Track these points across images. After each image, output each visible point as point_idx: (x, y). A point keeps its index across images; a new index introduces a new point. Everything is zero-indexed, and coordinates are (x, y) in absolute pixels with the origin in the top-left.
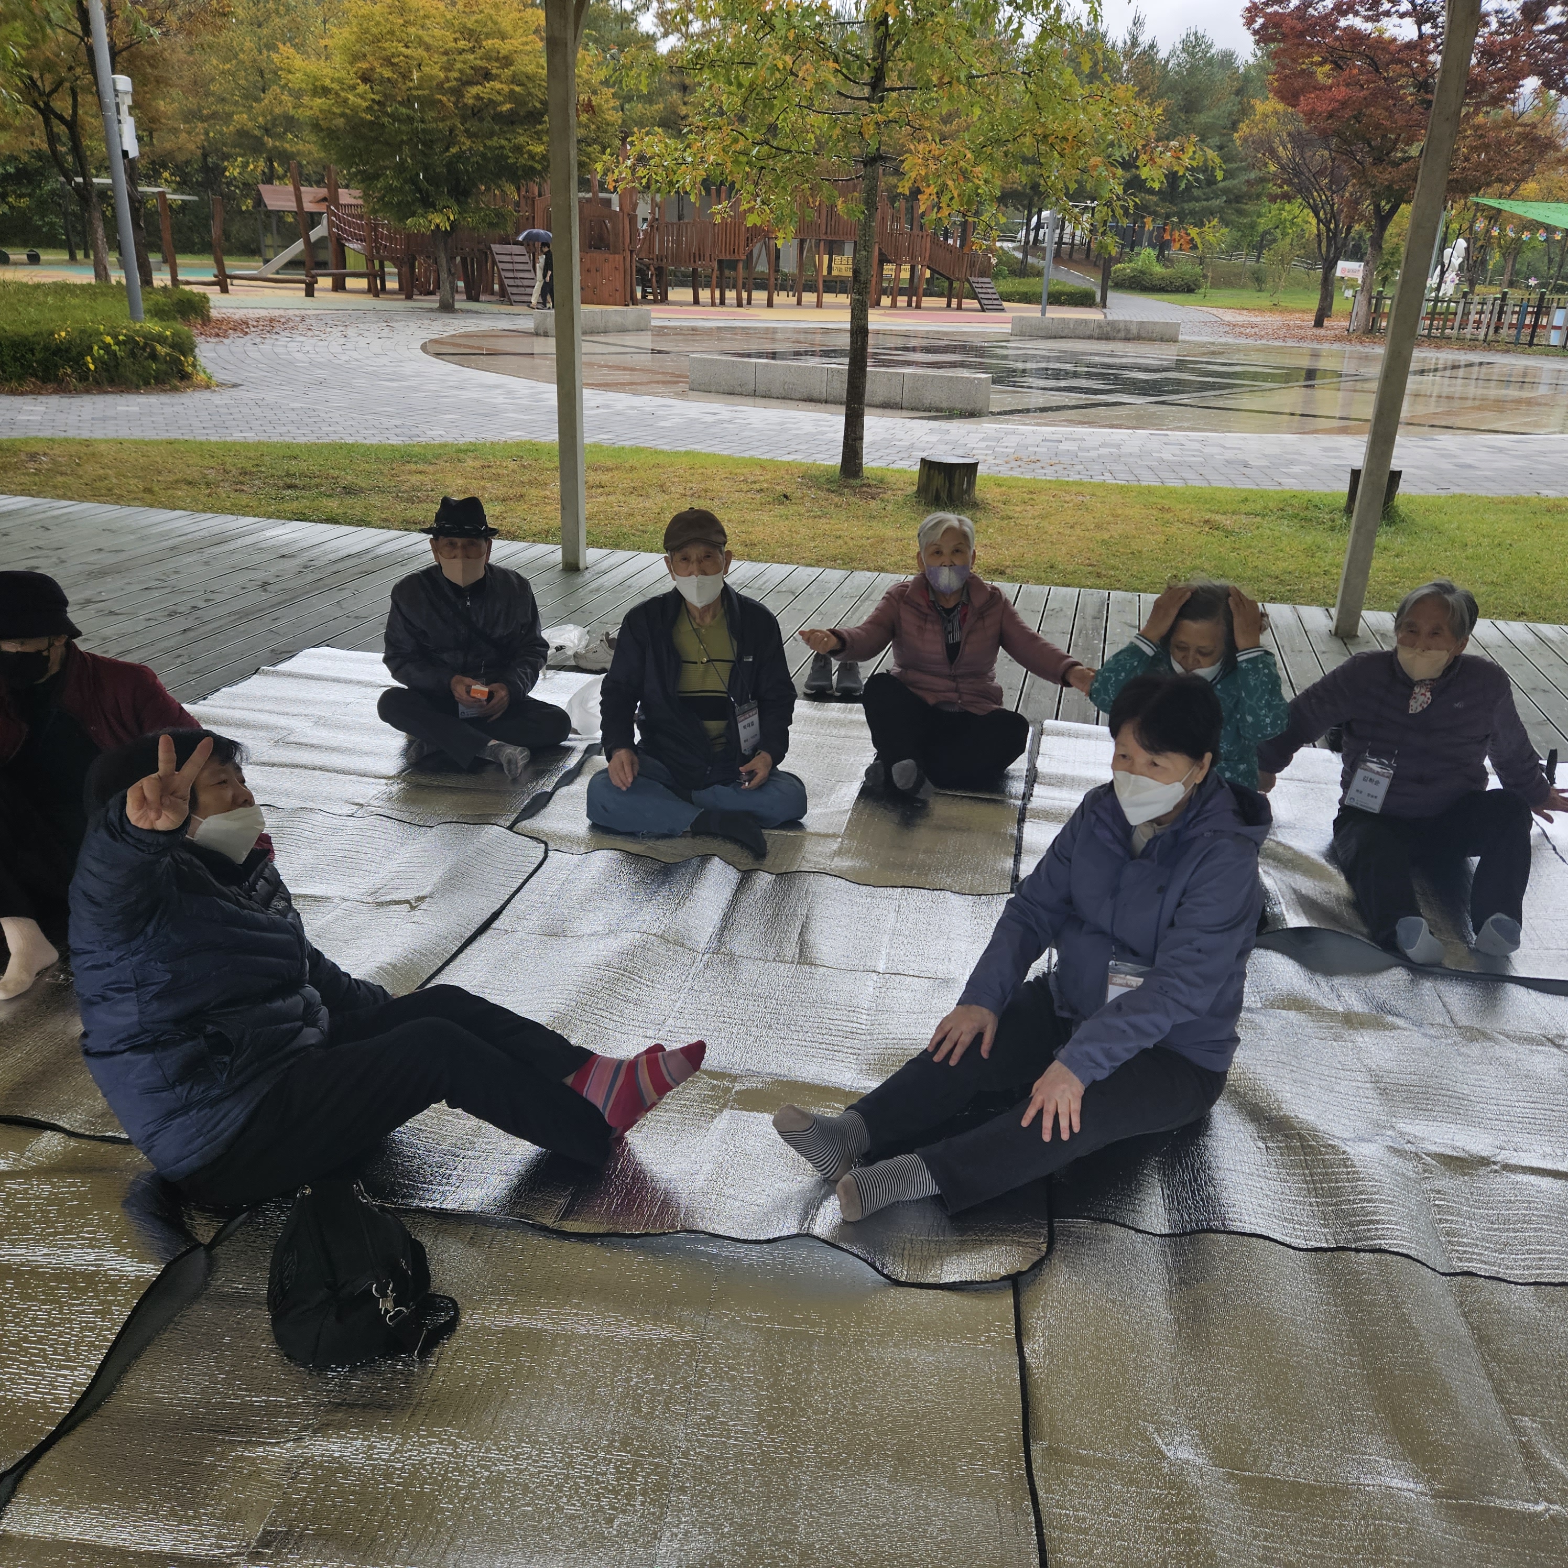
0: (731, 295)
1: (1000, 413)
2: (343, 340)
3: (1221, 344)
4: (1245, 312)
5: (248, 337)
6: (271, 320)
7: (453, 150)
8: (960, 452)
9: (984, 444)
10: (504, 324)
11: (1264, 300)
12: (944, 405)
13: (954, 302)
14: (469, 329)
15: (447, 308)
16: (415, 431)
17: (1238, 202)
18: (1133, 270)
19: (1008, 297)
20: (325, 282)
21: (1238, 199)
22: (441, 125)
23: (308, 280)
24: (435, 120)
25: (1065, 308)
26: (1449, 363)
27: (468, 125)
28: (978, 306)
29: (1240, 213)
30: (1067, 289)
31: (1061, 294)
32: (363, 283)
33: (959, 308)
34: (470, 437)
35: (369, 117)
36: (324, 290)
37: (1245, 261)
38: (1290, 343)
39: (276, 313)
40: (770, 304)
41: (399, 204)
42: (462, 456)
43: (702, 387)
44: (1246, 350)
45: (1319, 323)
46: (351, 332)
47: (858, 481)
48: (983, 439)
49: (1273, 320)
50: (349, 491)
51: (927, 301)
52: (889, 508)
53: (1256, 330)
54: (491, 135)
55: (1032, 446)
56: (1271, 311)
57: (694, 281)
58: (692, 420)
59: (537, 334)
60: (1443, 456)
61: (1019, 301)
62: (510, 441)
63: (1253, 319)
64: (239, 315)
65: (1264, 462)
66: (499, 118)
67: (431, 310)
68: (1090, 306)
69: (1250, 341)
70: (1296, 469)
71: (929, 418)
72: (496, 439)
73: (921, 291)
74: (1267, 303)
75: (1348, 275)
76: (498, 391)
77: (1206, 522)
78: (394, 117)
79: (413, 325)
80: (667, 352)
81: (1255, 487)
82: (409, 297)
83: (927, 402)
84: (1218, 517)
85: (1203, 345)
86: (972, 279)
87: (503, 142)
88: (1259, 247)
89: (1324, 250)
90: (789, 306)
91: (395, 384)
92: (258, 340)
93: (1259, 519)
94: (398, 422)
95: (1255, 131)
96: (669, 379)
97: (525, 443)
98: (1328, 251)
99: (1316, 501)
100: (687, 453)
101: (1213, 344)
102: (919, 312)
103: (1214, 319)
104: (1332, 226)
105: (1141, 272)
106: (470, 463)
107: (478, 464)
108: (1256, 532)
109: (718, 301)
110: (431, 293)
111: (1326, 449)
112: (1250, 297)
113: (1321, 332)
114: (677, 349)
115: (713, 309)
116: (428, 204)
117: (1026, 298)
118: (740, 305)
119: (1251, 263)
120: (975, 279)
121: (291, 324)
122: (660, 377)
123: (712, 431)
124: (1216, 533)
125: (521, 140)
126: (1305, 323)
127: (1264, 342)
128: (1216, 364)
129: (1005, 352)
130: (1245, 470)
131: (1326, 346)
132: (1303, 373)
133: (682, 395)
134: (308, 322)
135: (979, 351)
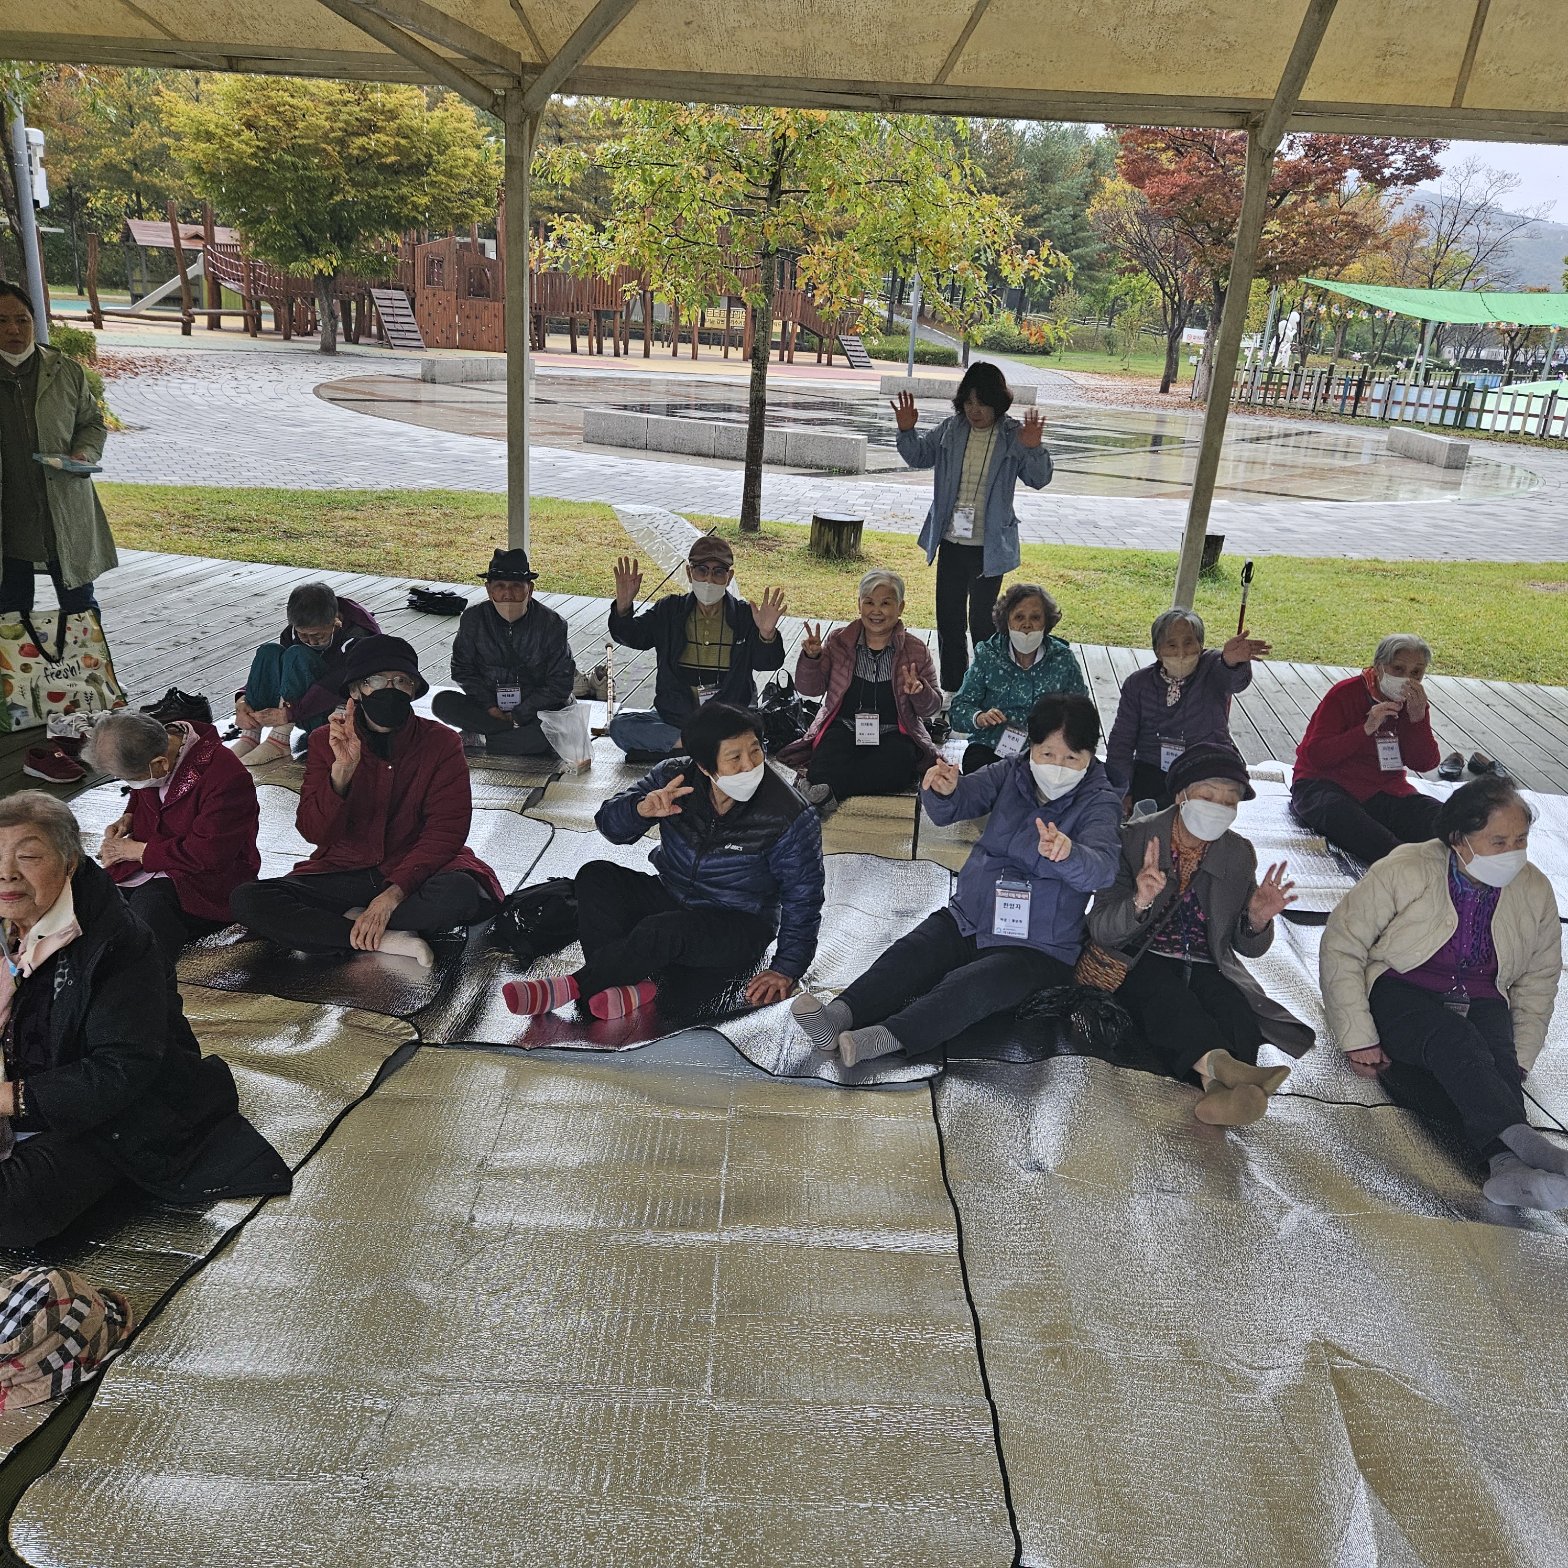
0: (608, 344)
1: (874, 472)
2: (234, 384)
3: (1075, 408)
4: (1097, 376)
5: (139, 378)
6: (157, 361)
7: (338, 198)
8: (842, 508)
9: (862, 501)
10: (389, 369)
11: (1115, 364)
12: (825, 463)
13: (824, 358)
14: (356, 374)
15: (328, 349)
16: (330, 478)
17: (1090, 269)
18: (992, 331)
19: (875, 355)
20: (201, 321)
21: (1091, 266)
22: (326, 174)
23: (185, 318)
24: (319, 167)
25: (930, 367)
26: (1282, 432)
27: (353, 175)
28: (847, 363)
29: (1092, 279)
30: (931, 349)
31: (926, 353)
32: (239, 322)
33: (829, 364)
34: (384, 485)
35: (254, 163)
36: (200, 328)
37: (1097, 326)
38: (1137, 409)
39: (160, 352)
40: (647, 355)
41: (280, 248)
42: (384, 503)
43: (596, 439)
44: (1098, 414)
45: (1164, 389)
46: (240, 374)
47: (757, 534)
48: (862, 496)
49: (1124, 385)
50: (289, 535)
51: (798, 356)
52: (786, 559)
53: (1107, 394)
54: (375, 185)
55: (906, 503)
56: (1121, 375)
57: (573, 331)
58: (591, 471)
59: (424, 381)
60: (1267, 520)
61: (886, 359)
62: (425, 489)
63: (1104, 383)
64: (123, 353)
65: (1111, 523)
66: (382, 168)
67: (313, 352)
68: (953, 366)
69: (1102, 406)
70: (1139, 530)
71: (810, 475)
72: (410, 487)
73: (793, 347)
74: (1118, 368)
75: (1193, 342)
76: (401, 439)
77: (1061, 576)
78: (280, 164)
79: (300, 369)
80: (555, 403)
81: (1103, 546)
82: (287, 338)
83: (808, 460)
84: (1071, 573)
85: (1060, 408)
86: (841, 337)
87: (388, 193)
88: (1112, 313)
89: (1169, 319)
90: (664, 358)
91: (299, 430)
92: (151, 381)
93: (1105, 575)
94: (313, 468)
95: (1105, 208)
96: (559, 430)
97: (440, 491)
98: (1173, 322)
99: (1154, 560)
100: (594, 504)
101: (1067, 407)
102: (791, 366)
103: (1068, 382)
104: (1177, 298)
105: (1000, 334)
106: (393, 510)
107: (403, 511)
108: (1102, 586)
109: (595, 350)
110: (309, 334)
111: (1165, 513)
112: (1102, 361)
113: (1165, 397)
114: (563, 399)
115: (591, 358)
116: (311, 249)
117: (891, 356)
118: (617, 354)
119: (1104, 328)
120: (845, 337)
121: (178, 365)
122: (553, 428)
123: (612, 483)
124: (1069, 586)
125: (404, 190)
126: (1153, 389)
127: (1114, 406)
128: (1070, 427)
129: (875, 410)
130: (1095, 531)
131: (1170, 412)
132: (1150, 439)
133: (577, 448)
134: (195, 363)
135: (850, 409)
